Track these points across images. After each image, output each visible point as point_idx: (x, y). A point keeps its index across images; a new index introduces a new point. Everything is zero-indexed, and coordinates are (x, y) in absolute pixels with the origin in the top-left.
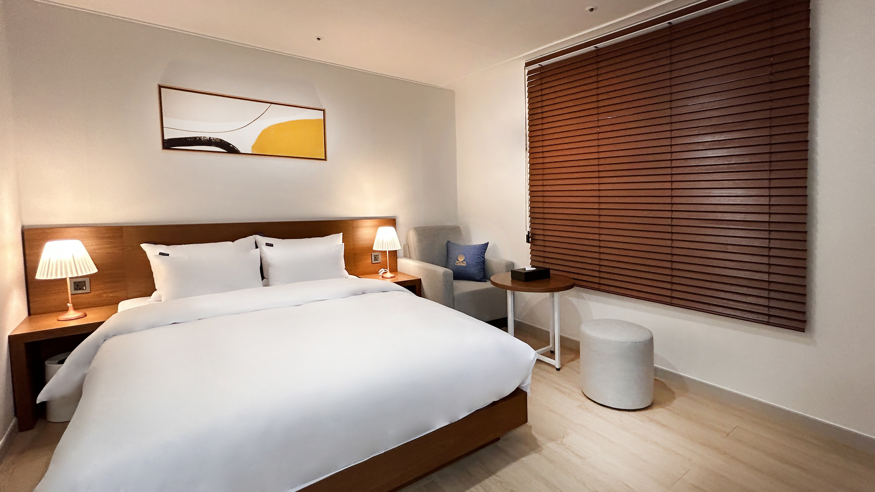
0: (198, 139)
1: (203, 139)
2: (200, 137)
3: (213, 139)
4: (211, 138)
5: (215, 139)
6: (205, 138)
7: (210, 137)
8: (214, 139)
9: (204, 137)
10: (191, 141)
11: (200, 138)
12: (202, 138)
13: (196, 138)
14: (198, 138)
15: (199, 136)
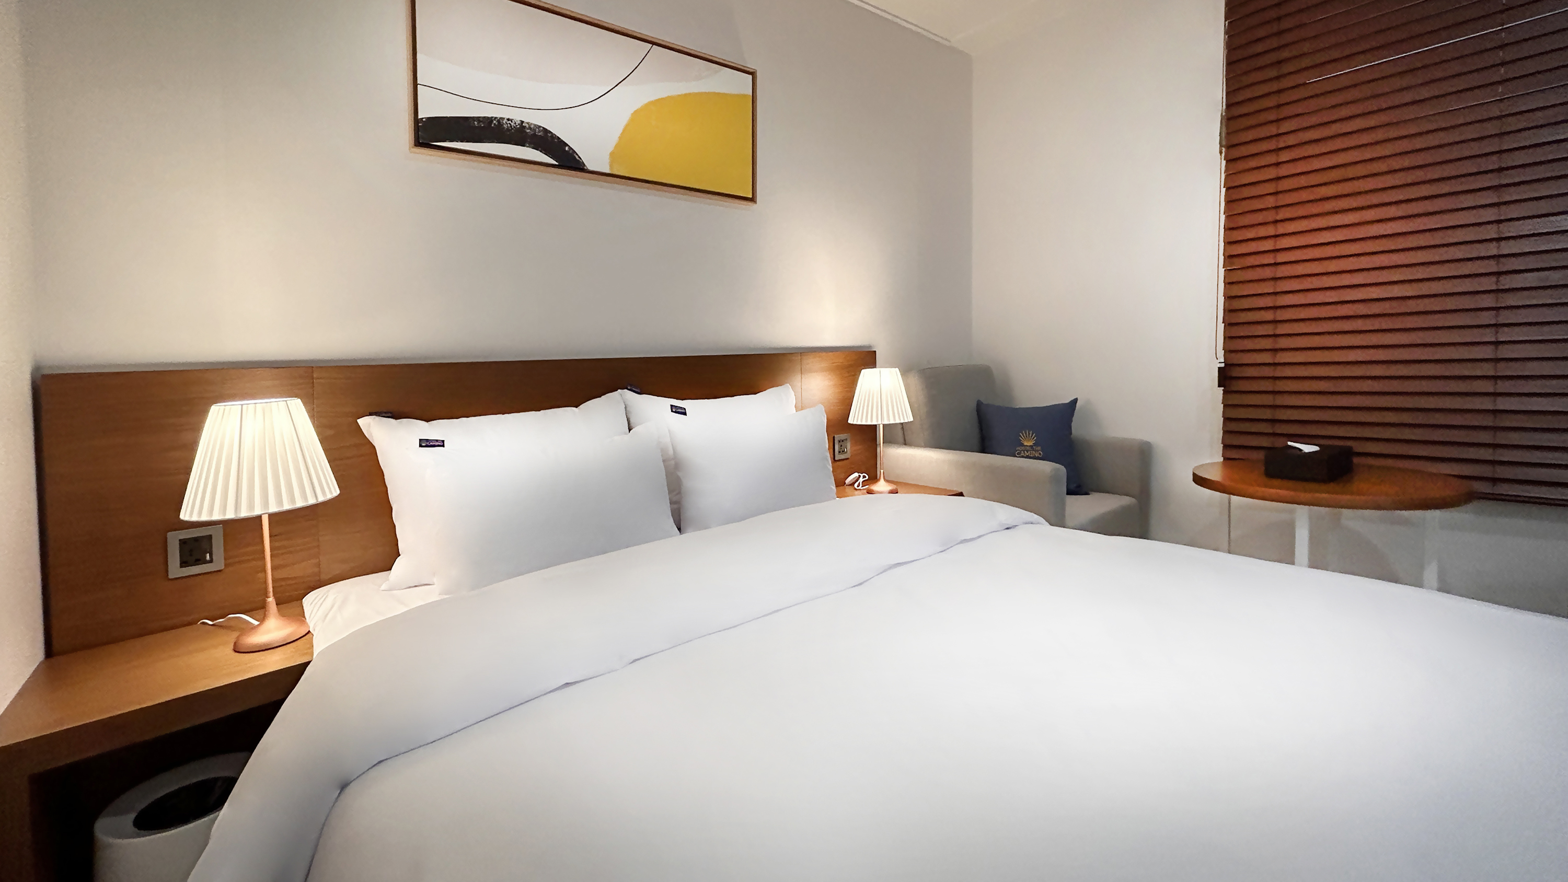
0: (495, 124)
1: (505, 126)
2: (501, 118)
3: (527, 126)
4: (524, 124)
5: (532, 126)
6: (510, 122)
7: (522, 122)
8: (530, 128)
9: (508, 120)
10: (480, 127)
11: (500, 120)
12: (505, 120)
13: (490, 120)
14: (495, 122)
15: (499, 116)
